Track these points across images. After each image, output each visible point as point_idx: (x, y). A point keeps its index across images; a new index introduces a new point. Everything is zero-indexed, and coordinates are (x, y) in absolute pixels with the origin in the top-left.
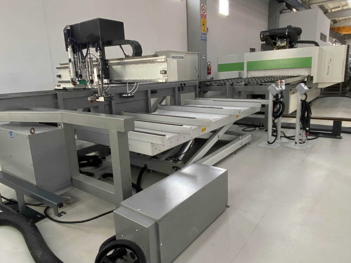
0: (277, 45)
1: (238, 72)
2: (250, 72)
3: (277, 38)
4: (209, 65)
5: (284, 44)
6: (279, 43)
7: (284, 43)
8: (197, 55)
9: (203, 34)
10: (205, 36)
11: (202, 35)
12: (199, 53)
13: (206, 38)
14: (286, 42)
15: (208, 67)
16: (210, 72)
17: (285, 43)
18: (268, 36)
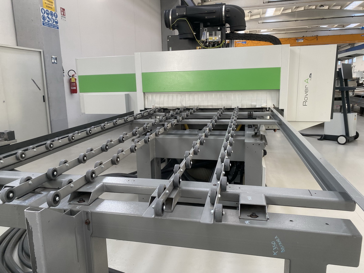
0: (203, 39)
1: (123, 93)
2: (150, 97)
3: (202, 25)
4: (73, 76)
5: (217, 38)
6: (206, 36)
7: (216, 35)
8: (38, 54)
9: (48, 14)
10: (54, 18)
11: (46, 15)
12: (41, 51)
13: (57, 23)
14: (220, 32)
15: (71, 79)
16: (75, 88)
17: (220, 36)
18: (183, 16)
